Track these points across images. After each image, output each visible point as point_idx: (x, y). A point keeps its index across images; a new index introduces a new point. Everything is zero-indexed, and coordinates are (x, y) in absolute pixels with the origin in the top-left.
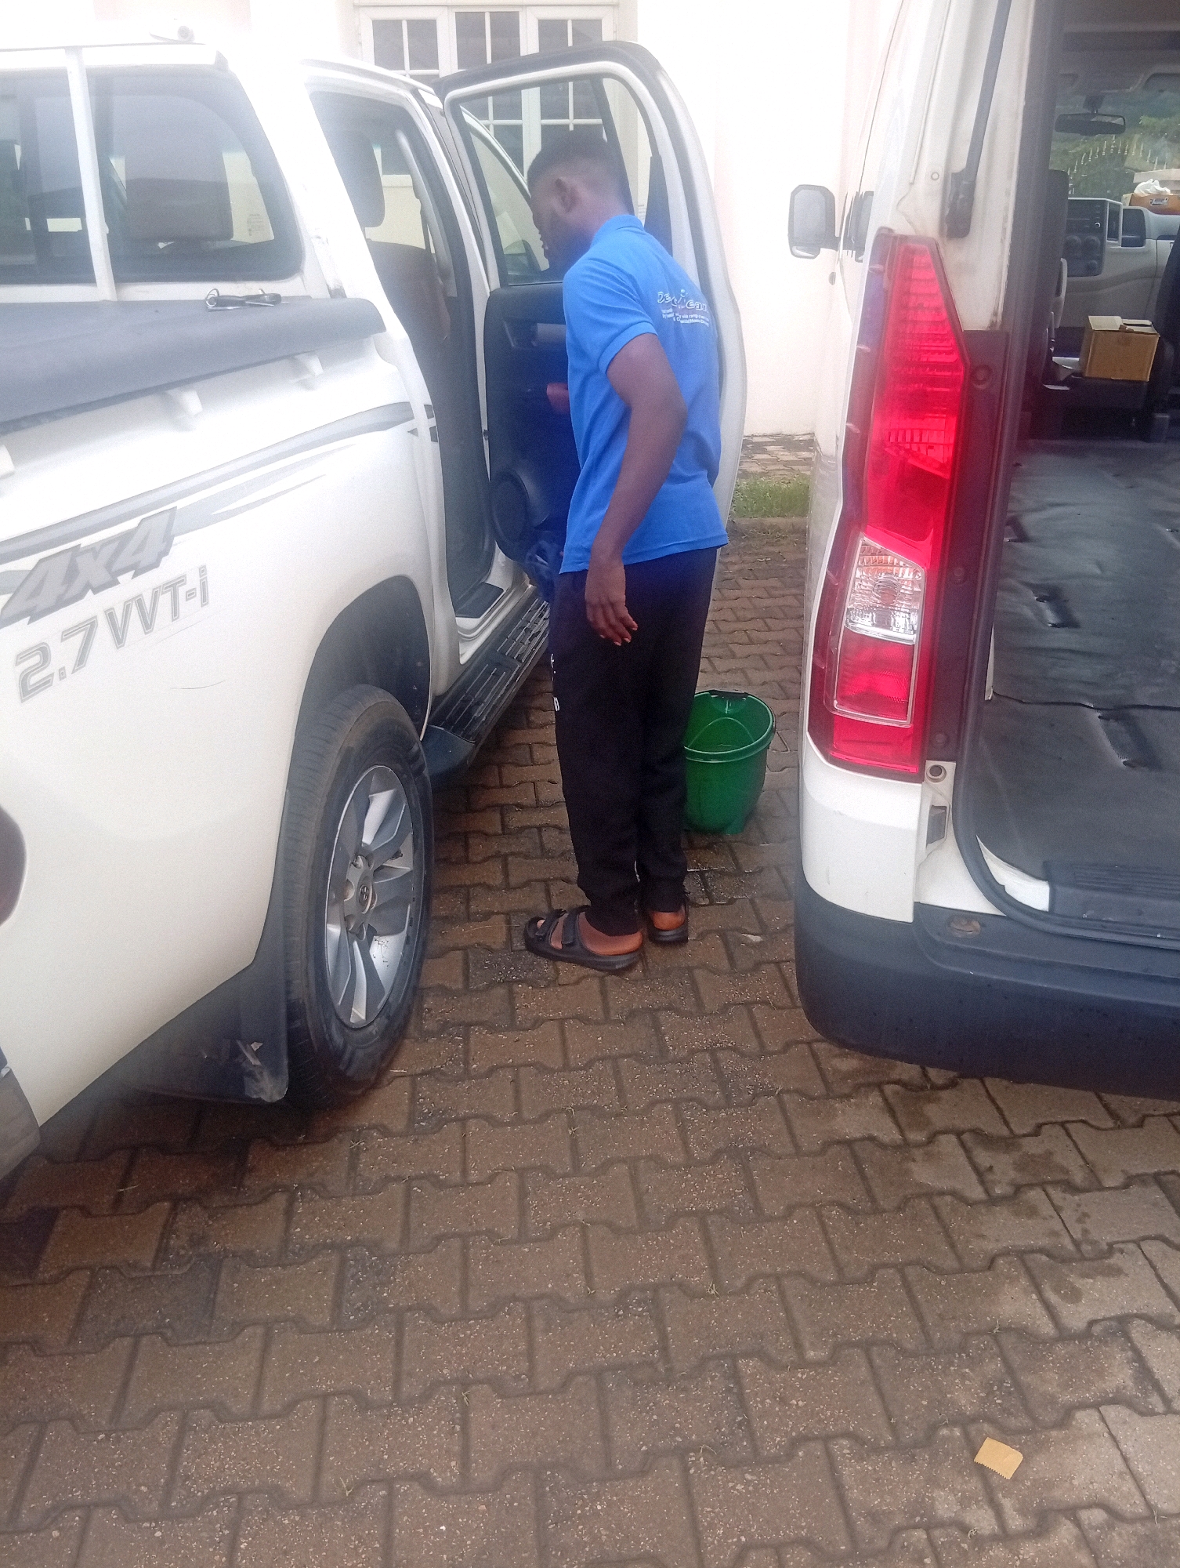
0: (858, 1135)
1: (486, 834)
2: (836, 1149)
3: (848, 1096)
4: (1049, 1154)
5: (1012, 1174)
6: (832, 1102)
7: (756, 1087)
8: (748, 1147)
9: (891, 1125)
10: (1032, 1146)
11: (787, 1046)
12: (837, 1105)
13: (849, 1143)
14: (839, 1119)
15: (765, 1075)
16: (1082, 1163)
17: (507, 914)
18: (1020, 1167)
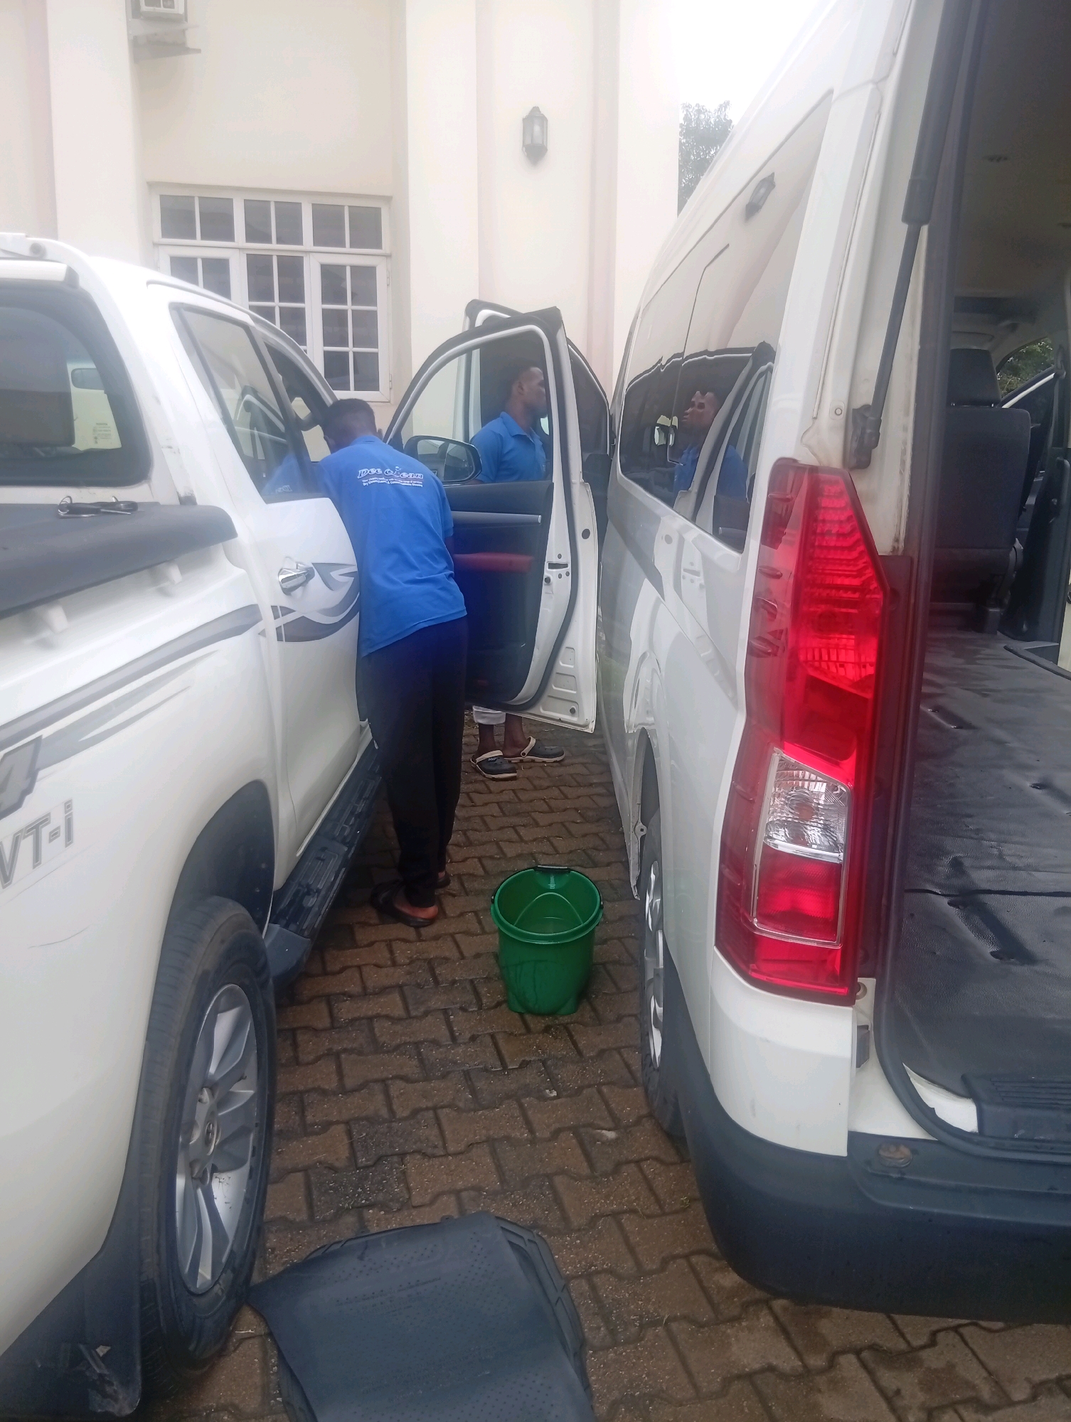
0: (757, 1366)
1: (315, 1030)
2: (736, 1386)
3: (737, 1319)
4: (951, 1367)
5: (921, 1397)
6: (723, 1327)
7: (641, 1317)
8: (645, 1394)
9: (788, 1350)
10: (932, 1359)
11: (665, 1262)
12: (729, 1331)
13: (749, 1377)
14: (734, 1349)
15: (648, 1300)
16: (985, 1374)
17: (347, 1123)
18: (927, 1386)
